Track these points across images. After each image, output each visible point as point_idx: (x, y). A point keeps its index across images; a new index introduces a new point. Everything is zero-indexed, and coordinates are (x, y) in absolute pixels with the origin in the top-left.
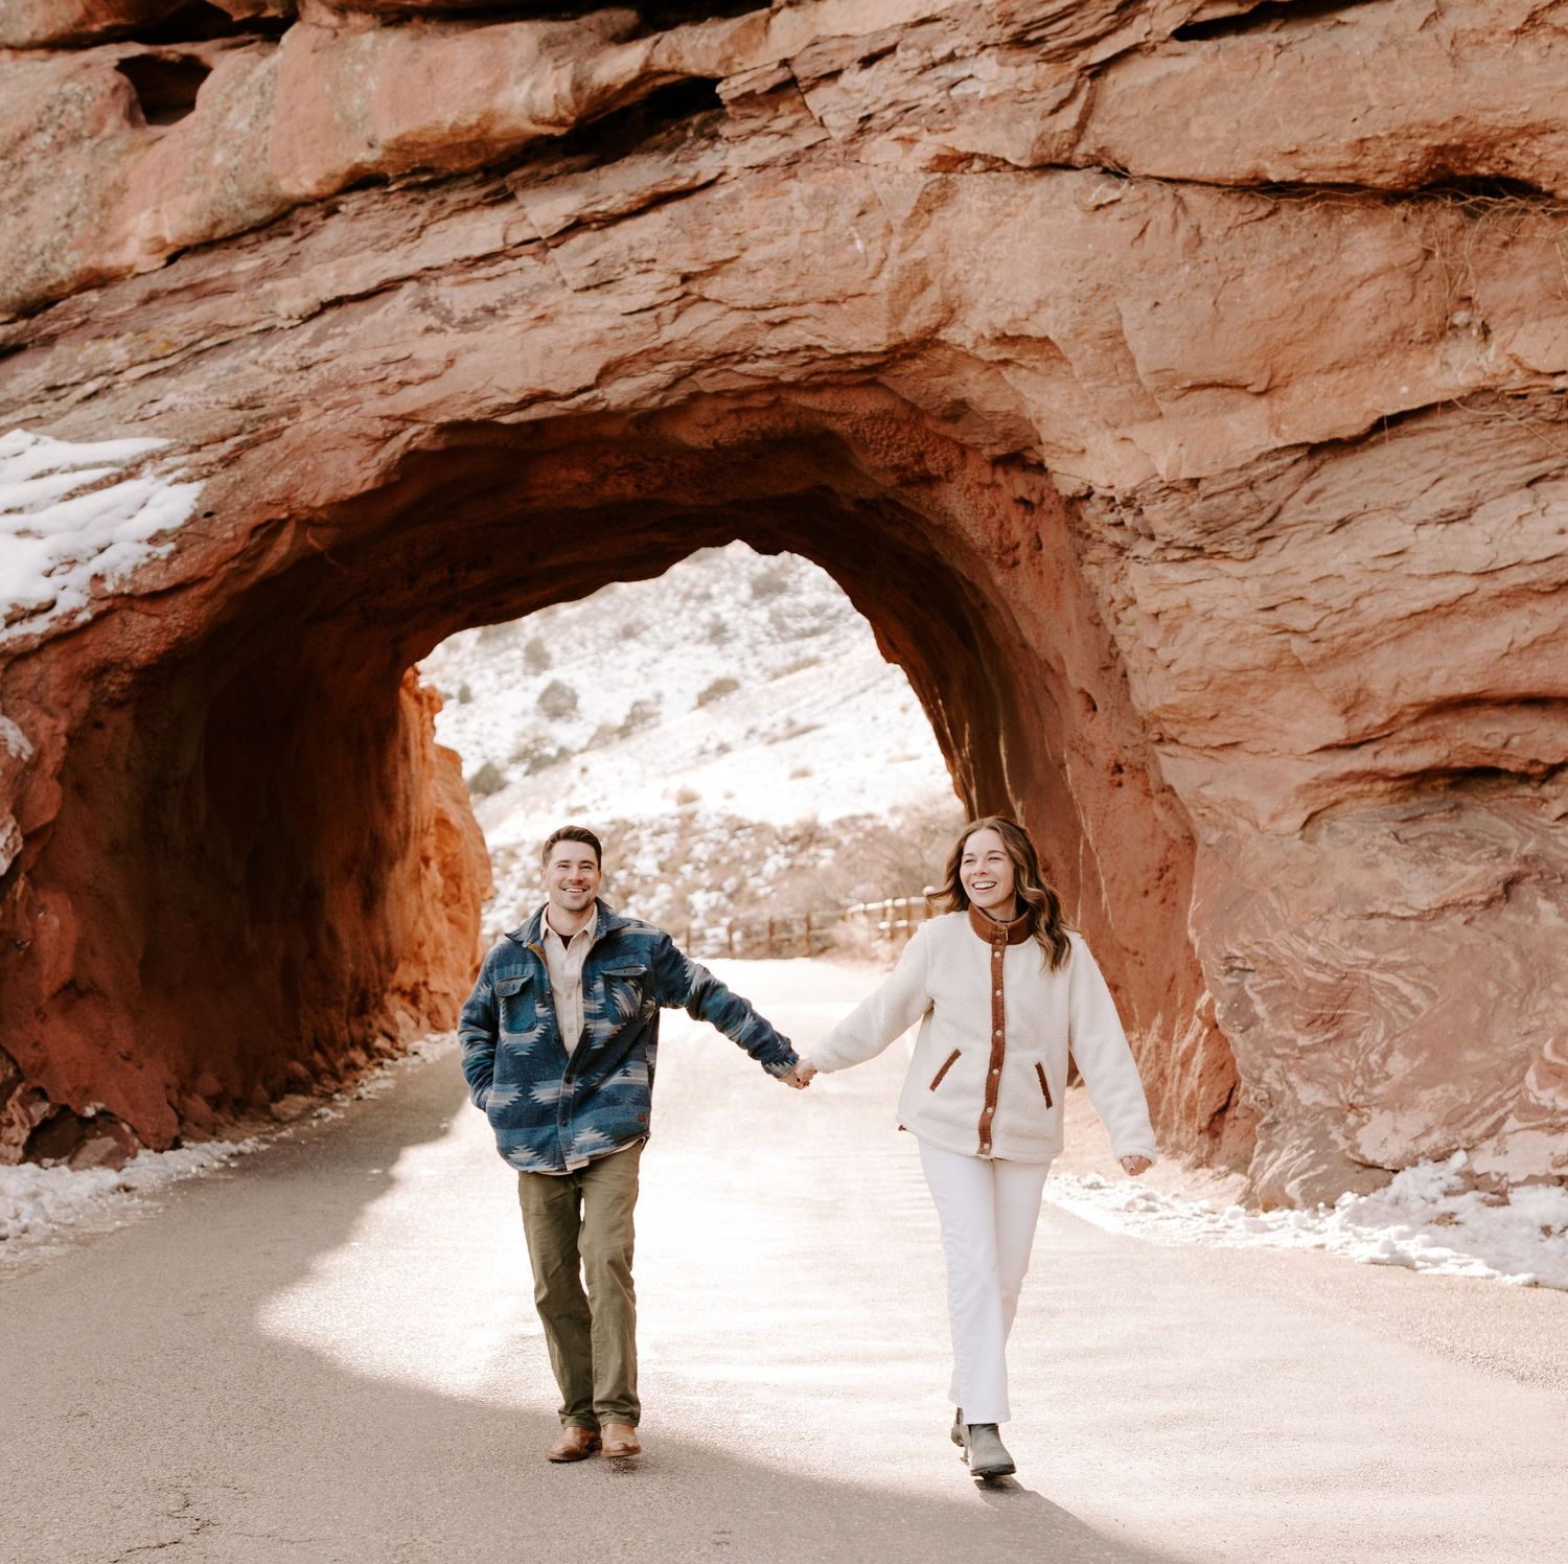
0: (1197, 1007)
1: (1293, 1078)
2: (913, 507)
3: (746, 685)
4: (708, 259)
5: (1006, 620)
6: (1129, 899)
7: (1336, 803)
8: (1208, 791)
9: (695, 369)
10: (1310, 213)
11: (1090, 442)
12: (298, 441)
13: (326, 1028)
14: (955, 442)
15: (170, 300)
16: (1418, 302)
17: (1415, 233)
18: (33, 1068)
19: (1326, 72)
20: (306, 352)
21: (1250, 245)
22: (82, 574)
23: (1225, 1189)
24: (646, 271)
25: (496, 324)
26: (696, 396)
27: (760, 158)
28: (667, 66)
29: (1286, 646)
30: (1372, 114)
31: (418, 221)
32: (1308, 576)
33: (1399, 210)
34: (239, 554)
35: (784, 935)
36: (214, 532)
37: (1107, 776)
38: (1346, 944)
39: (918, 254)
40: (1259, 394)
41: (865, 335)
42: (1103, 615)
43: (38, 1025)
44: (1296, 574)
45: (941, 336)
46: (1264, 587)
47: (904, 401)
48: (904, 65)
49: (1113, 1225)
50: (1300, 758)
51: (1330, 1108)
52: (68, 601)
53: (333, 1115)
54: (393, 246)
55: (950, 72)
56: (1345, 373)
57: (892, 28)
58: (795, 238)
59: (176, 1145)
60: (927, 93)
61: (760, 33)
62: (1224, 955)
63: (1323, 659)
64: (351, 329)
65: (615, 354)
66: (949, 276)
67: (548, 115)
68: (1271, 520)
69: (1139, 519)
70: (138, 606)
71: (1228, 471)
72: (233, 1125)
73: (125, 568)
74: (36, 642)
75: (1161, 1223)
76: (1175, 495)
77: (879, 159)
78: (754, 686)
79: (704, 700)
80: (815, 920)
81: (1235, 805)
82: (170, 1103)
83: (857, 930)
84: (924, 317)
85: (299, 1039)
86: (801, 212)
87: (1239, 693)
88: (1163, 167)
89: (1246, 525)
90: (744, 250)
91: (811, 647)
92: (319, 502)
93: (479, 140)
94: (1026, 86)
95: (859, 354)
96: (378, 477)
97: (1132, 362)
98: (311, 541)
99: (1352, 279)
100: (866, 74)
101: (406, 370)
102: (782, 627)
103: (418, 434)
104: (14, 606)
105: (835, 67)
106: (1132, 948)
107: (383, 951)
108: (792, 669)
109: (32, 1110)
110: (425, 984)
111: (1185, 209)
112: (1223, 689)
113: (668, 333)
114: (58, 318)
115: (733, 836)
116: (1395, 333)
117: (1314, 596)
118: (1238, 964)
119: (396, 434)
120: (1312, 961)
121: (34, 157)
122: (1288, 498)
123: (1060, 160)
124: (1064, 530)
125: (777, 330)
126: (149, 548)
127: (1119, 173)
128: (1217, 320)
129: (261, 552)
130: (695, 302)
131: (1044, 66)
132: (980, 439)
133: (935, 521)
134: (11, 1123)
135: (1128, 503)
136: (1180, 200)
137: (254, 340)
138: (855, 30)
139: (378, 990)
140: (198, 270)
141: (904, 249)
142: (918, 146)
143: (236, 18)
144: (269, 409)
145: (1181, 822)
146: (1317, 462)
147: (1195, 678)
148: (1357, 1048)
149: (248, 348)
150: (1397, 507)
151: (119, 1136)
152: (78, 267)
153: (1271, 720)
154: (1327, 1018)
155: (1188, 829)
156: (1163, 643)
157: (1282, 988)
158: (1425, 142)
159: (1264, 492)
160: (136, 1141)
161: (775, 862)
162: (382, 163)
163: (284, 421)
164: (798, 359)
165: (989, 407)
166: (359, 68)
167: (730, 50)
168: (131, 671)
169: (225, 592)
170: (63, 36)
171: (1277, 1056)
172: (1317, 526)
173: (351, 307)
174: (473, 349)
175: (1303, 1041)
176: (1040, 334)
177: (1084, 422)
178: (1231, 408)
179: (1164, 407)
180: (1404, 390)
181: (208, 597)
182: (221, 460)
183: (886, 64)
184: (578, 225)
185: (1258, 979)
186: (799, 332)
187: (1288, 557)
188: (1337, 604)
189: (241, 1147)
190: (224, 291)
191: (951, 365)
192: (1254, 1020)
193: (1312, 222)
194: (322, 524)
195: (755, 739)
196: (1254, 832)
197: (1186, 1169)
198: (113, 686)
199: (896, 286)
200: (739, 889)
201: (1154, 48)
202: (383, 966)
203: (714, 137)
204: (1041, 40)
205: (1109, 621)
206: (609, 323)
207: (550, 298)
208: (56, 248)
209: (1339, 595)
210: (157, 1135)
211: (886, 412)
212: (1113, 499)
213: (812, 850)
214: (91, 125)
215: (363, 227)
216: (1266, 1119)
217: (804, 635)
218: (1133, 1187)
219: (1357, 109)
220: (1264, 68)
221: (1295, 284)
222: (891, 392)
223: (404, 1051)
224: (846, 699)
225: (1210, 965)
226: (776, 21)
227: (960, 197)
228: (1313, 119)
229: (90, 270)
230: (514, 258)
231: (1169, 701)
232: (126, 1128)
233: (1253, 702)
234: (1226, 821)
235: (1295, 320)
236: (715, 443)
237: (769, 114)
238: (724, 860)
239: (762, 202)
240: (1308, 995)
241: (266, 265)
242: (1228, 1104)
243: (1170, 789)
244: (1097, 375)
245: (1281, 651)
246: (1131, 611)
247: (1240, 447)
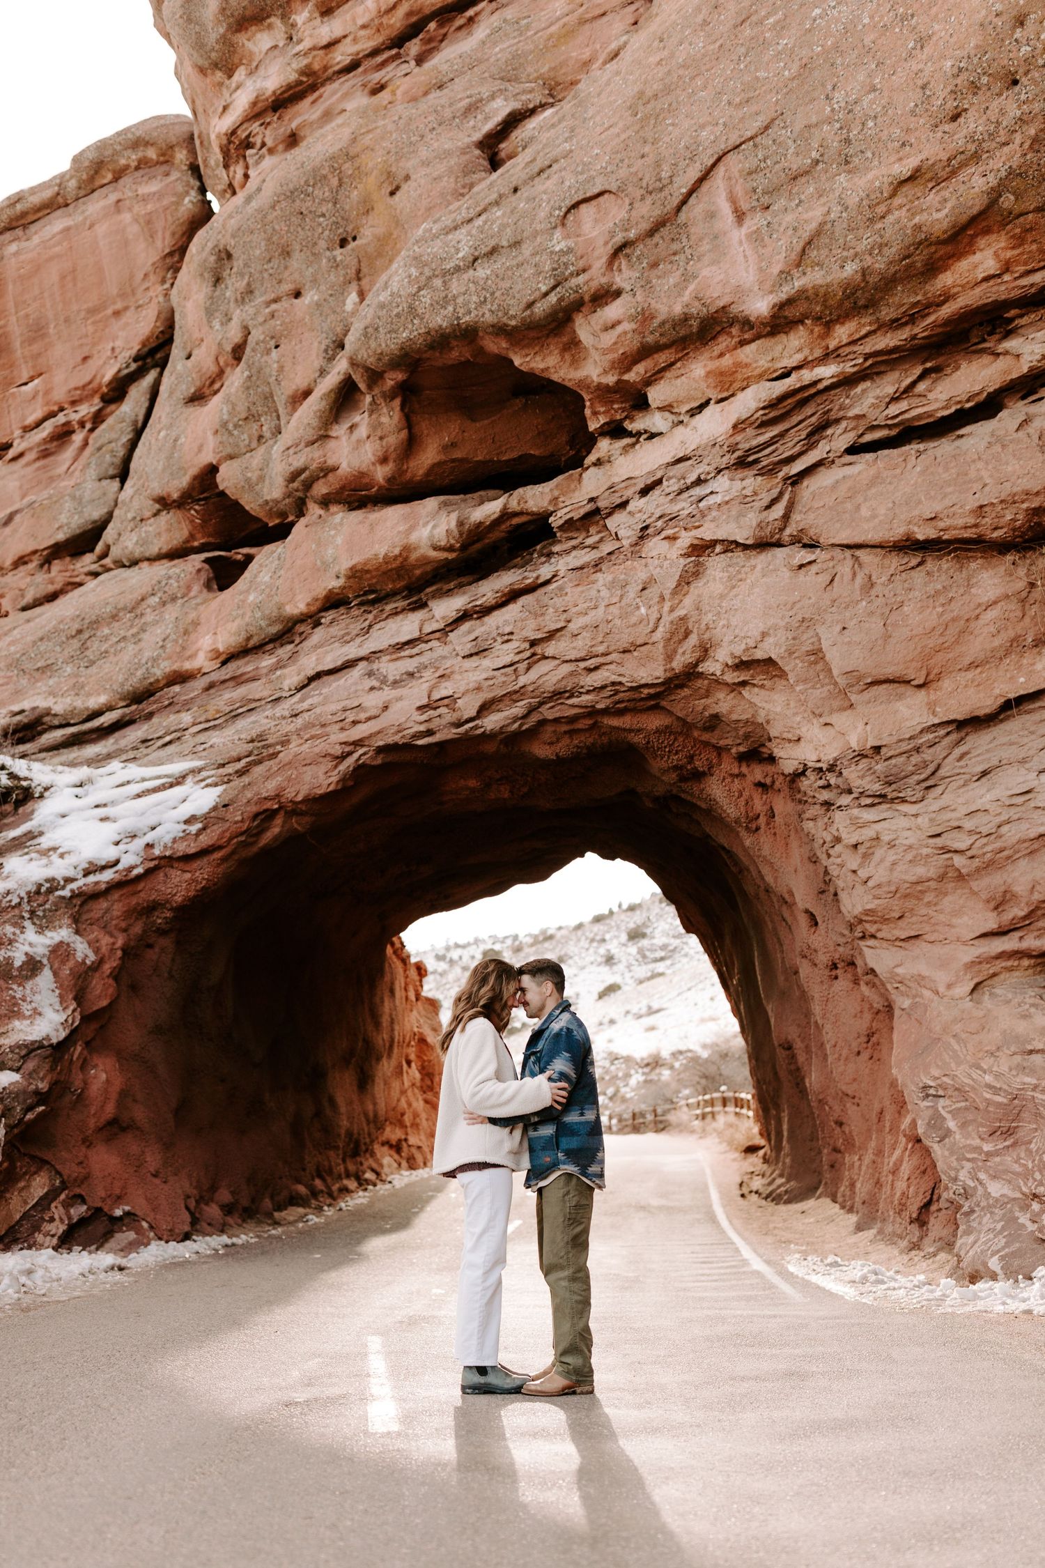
0: (903, 1127)
1: (982, 1176)
2: (689, 798)
3: (625, 988)
4: (546, 629)
5: (754, 873)
6: (846, 1059)
7: (994, 975)
8: (900, 970)
9: (541, 704)
10: (946, 564)
11: (804, 731)
12: (287, 760)
13: (326, 1163)
14: (714, 746)
15: (222, 687)
16: (1027, 620)
17: (1021, 572)
18: (75, 1180)
19: (953, 464)
20: (296, 707)
21: (906, 585)
22: (139, 844)
23: (933, 1267)
24: (508, 641)
25: (414, 682)
26: (543, 722)
27: (578, 563)
28: (518, 509)
29: (949, 863)
30: (987, 489)
31: (367, 623)
32: (964, 810)
33: (1009, 558)
34: (245, 832)
35: (641, 1120)
36: (228, 816)
37: (827, 972)
38: (1014, 1072)
39: (681, 612)
40: (919, 686)
41: (648, 671)
42: (819, 854)
43: (84, 1149)
44: (954, 810)
45: (700, 669)
46: (931, 820)
47: (678, 718)
48: (667, 491)
49: (849, 1292)
50: (965, 943)
51: (1014, 1199)
52: (127, 861)
53: (316, 1220)
54: (352, 640)
55: (698, 491)
56: (979, 670)
57: (659, 468)
58: (601, 609)
59: (186, 1237)
60: (683, 506)
61: (576, 483)
62: (921, 1085)
63: (978, 870)
64: (324, 691)
65: (490, 695)
66: (703, 626)
67: (443, 543)
68: (933, 773)
69: (840, 779)
70: (176, 865)
71: (901, 741)
72: (240, 1225)
73: (168, 839)
74: (103, 886)
75: (889, 1292)
76: (864, 760)
77: (654, 553)
78: (629, 987)
79: (601, 996)
80: (659, 1111)
81: (920, 979)
82: (187, 1208)
83: (682, 1115)
84: (687, 656)
85: (304, 1170)
86: (605, 593)
87: (919, 899)
88: (844, 537)
89: (916, 778)
90: (569, 621)
91: (660, 967)
92: (300, 798)
93: (402, 567)
94: (748, 492)
95: (646, 686)
96: (338, 782)
97: (830, 670)
98: (296, 826)
99: (979, 605)
100: (644, 500)
101: (357, 714)
102: (644, 957)
103: (364, 754)
104: (90, 863)
105: (624, 499)
106: (850, 1093)
107: (371, 1114)
108: (649, 979)
109: (72, 1211)
110: (406, 1140)
111: (860, 565)
112: (906, 896)
113: (523, 680)
114: (155, 702)
115: (612, 1064)
116: (1012, 641)
117: (968, 824)
118: (932, 1091)
119: (350, 754)
120: (989, 1086)
121: (148, 610)
122: (945, 758)
123: (773, 540)
124: (789, 801)
125: (593, 674)
126: (185, 827)
127: (812, 546)
128: (887, 637)
129: (261, 831)
130: (539, 660)
131: (759, 478)
132: (729, 741)
133: (703, 806)
134: (52, 1220)
135: (832, 768)
136: (856, 559)
137: (269, 706)
138: (636, 474)
139: (368, 1140)
140: (238, 668)
141: (672, 610)
142: (679, 541)
143: (271, 525)
144: (270, 741)
145: (882, 995)
146: (963, 734)
147: (886, 889)
148: (1031, 1152)
149: (264, 711)
150: (1023, 761)
151: (139, 1231)
152: (168, 670)
153: (941, 917)
154: (1005, 1130)
155: (887, 1000)
156: (861, 865)
157: (966, 1109)
158: (1025, 506)
159: (927, 755)
160: (152, 1234)
161: (637, 1078)
162: (345, 588)
163: (279, 748)
164: (606, 693)
165: (734, 717)
166: (332, 533)
167: (556, 493)
168: (171, 909)
169: (236, 857)
170: (177, 550)
171: (968, 1160)
172: (967, 777)
173: (325, 678)
174: (400, 699)
175: (987, 1147)
176: (766, 657)
177: (798, 719)
178: (900, 697)
179: (853, 698)
180: (1022, 680)
181: (224, 860)
182: (237, 772)
183: (656, 492)
184: (464, 616)
185: (948, 1102)
186: (607, 674)
187: (947, 799)
188: (985, 830)
189: (235, 1240)
190: (254, 679)
191: (707, 691)
192: (948, 1133)
193: (949, 569)
194: (302, 814)
195: (630, 1017)
196: (936, 998)
197: (901, 1252)
198: (159, 918)
199: (668, 636)
200: (615, 1095)
201: (833, 462)
202: (372, 1125)
203: (549, 555)
204: (756, 461)
205: (823, 857)
206: (485, 675)
207: (448, 663)
208: (155, 660)
209: (985, 823)
210: (171, 1230)
211: (667, 727)
212: (821, 769)
213: (657, 1071)
214: (183, 590)
215: (334, 630)
216: (966, 1209)
217: (656, 960)
218: (863, 1266)
219: (977, 487)
220: (910, 466)
221: (940, 609)
222: (670, 713)
223: (383, 1181)
224: (679, 995)
225: (912, 1094)
226: (586, 475)
227: (708, 572)
228: (945, 496)
229: (175, 672)
230: (427, 642)
231: (869, 907)
232: (145, 1225)
233: (929, 904)
234: (914, 992)
235: (941, 635)
236: (557, 755)
237: (584, 535)
238: (607, 1078)
239: (580, 589)
240: (989, 1112)
241: (279, 662)
242: (931, 1199)
243: (873, 971)
244: (805, 681)
245: (947, 866)
246: (838, 848)
247: (908, 724)
